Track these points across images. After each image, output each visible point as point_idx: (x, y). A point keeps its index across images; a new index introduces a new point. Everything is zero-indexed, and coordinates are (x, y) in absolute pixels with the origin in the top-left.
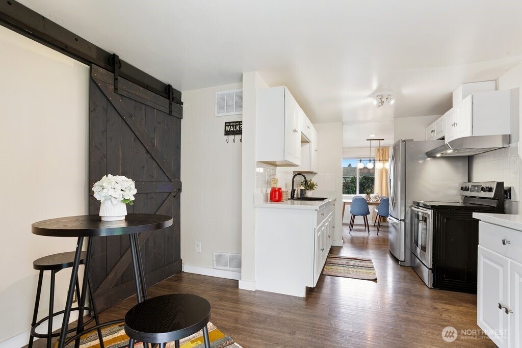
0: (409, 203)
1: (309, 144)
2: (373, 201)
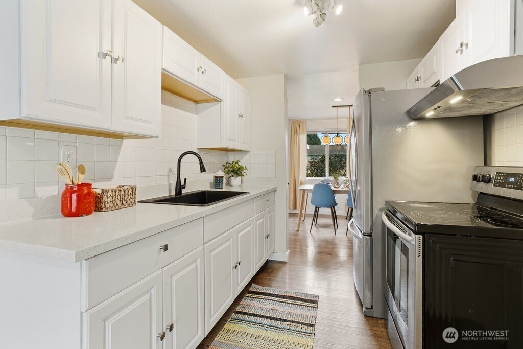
0: (379, 204)
1: (219, 104)
2: (342, 187)
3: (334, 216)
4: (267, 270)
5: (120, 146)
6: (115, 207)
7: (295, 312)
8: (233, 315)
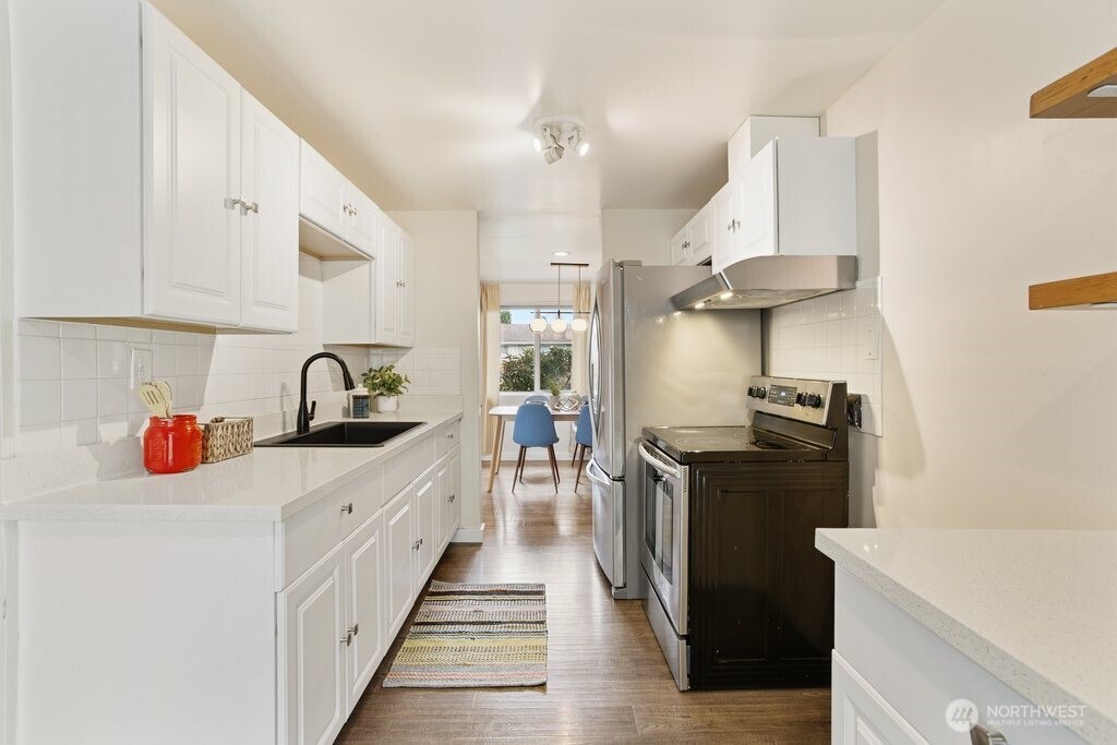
0: (635, 432)
1: (367, 265)
2: (565, 410)
3: (554, 462)
4: (453, 559)
5: (211, 346)
6: (227, 455)
7: (512, 610)
8: (413, 629)
